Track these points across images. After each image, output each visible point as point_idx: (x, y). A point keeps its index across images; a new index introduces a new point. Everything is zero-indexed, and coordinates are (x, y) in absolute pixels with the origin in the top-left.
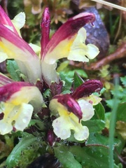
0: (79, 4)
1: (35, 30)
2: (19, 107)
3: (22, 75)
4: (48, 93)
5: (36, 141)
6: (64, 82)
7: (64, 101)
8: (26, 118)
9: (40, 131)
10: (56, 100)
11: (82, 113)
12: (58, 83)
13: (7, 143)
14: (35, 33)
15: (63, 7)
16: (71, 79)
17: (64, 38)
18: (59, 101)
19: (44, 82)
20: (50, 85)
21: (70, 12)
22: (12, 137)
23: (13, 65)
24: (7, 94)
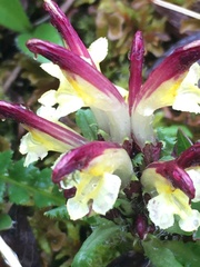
0: (179, 26)
1: (112, 64)
2: (98, 179)
3: (101, 132)
4: (139, 159)
5: (118, 231)
6: (164, 144)
7: (166, 171)
8: (111, 195)
9: (124, 217)
10: (153, 170)
11: (194, 190)
12: (155, 144)
13: (70, 234)
14: (111, 68)
15: (154, 30)
16: (172, 139)
17: (168, 78)
18: (157, 172)
19: (134, 143)
20: (142, 147)
21: (166, 38)
22: (78, 226)
23: (85, 116)
24: (84, 159)
